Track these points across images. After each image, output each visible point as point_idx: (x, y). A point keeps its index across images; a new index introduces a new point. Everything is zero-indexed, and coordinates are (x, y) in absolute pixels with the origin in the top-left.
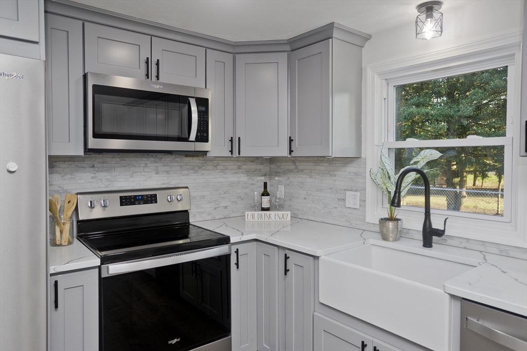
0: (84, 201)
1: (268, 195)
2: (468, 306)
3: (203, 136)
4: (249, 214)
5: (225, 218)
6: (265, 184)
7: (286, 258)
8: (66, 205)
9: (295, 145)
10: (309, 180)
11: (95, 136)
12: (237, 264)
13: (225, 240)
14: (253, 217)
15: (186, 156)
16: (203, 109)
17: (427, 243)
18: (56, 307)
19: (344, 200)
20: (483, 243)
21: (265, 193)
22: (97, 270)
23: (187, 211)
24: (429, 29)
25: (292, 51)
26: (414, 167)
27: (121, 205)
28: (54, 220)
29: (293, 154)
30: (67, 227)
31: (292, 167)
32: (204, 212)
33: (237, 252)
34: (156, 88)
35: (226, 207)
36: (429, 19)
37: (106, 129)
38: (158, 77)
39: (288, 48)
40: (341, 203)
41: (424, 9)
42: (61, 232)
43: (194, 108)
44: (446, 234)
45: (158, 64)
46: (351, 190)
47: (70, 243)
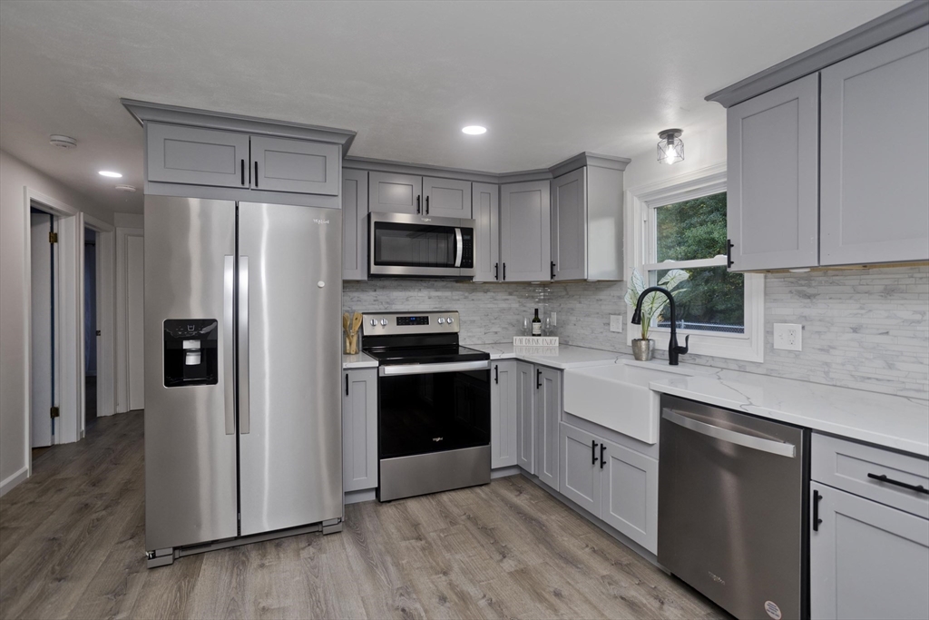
0: (367, 320)
1: (539, 321)
2: (667, 401)
3: (468, 261)
4: (517, 339)
5: (495, 343)
6: (536, 311)
7: (539, 373)
8: (354, 321)
9: (558, 269)
10: (578, 305)
11: (376, 264)
12: (497, 380)
13: (486, 356)
14: (521, 341)
15: (457, 282)
16: (468, 237)
17: (673, 360)
18: (347, 394)
19: (609, 324)
20: (726, 360)
21: (536, 320)
22: (376, 370)
23: (456, 333)
24: (671, 154)
25: (555, 178)
26: (664, 287)
27: (398, 324)
28: (346, 333)
29: (556, 279)
30: (355, 340)
31: (564, 293)
32: (474, 336)
33: (496, 368)
34: (426, 221)
35: (496, 333)
36: (671, 146)
37: (384, 258)
38: (427, 211)
39: (551, 176)
40: (606, 327)
41: (665, 136)
42: (350, 344)
43: (459, 238)
44: (689, 352)
45: (427, 200)
46: (615, 314)
47: (356, 353)
